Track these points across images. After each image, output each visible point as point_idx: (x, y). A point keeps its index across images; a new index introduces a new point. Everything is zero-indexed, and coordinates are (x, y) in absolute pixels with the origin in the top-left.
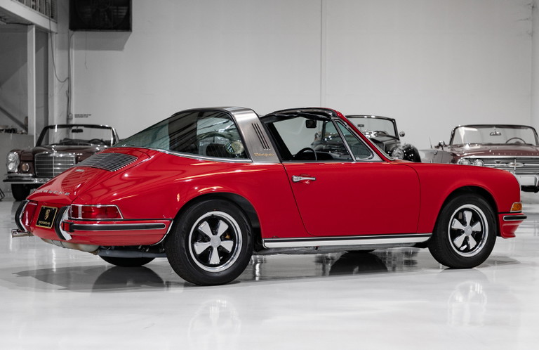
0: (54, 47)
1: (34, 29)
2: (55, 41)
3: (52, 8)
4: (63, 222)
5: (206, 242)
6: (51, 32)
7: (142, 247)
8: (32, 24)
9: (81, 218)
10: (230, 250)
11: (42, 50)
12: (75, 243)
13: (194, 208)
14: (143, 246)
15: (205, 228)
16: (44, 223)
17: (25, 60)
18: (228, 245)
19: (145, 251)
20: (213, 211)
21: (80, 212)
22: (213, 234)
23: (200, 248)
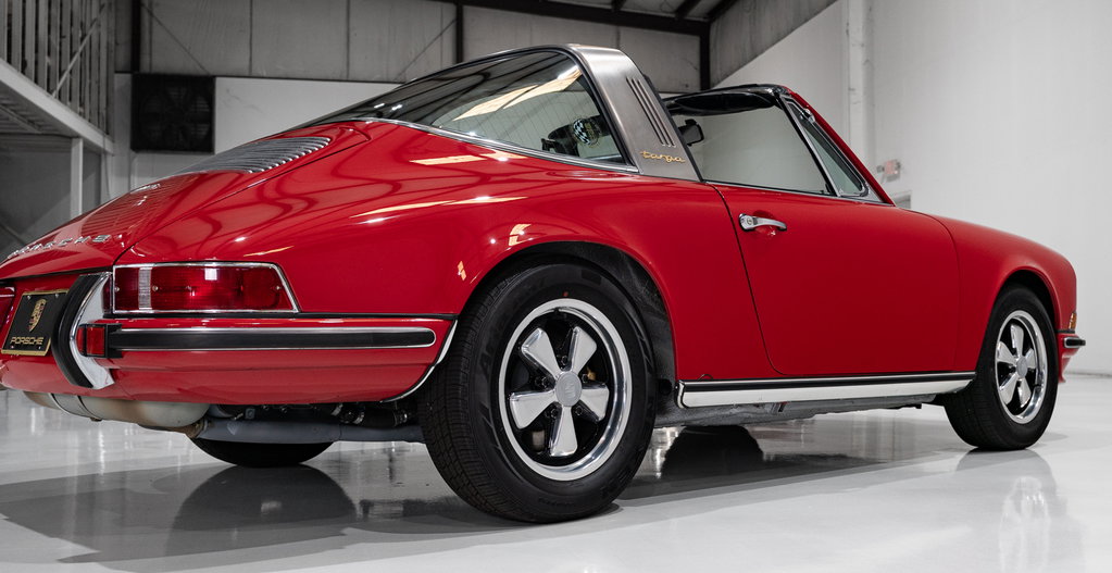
0: (109, 173)
1: (81, 144)
2: (110, 165)
3: (107, 123)
4: (84, 328)
5: (540, 389)
6: (106, 153)
7: (343, 411)
8: (78, 136)
9: (147, 309)
10: (600, 413)
11: (92, 177)
12: (125, 402)
13: (513, 283)
14: (348, 406)
15: (540, 349)
16: (26, 340)
17: (68, 190)
18: (596, 400)
19: (352, 424)
20: (562, 297)
21: (145, 287)
22: (560, 366)
23: (525, 408)
